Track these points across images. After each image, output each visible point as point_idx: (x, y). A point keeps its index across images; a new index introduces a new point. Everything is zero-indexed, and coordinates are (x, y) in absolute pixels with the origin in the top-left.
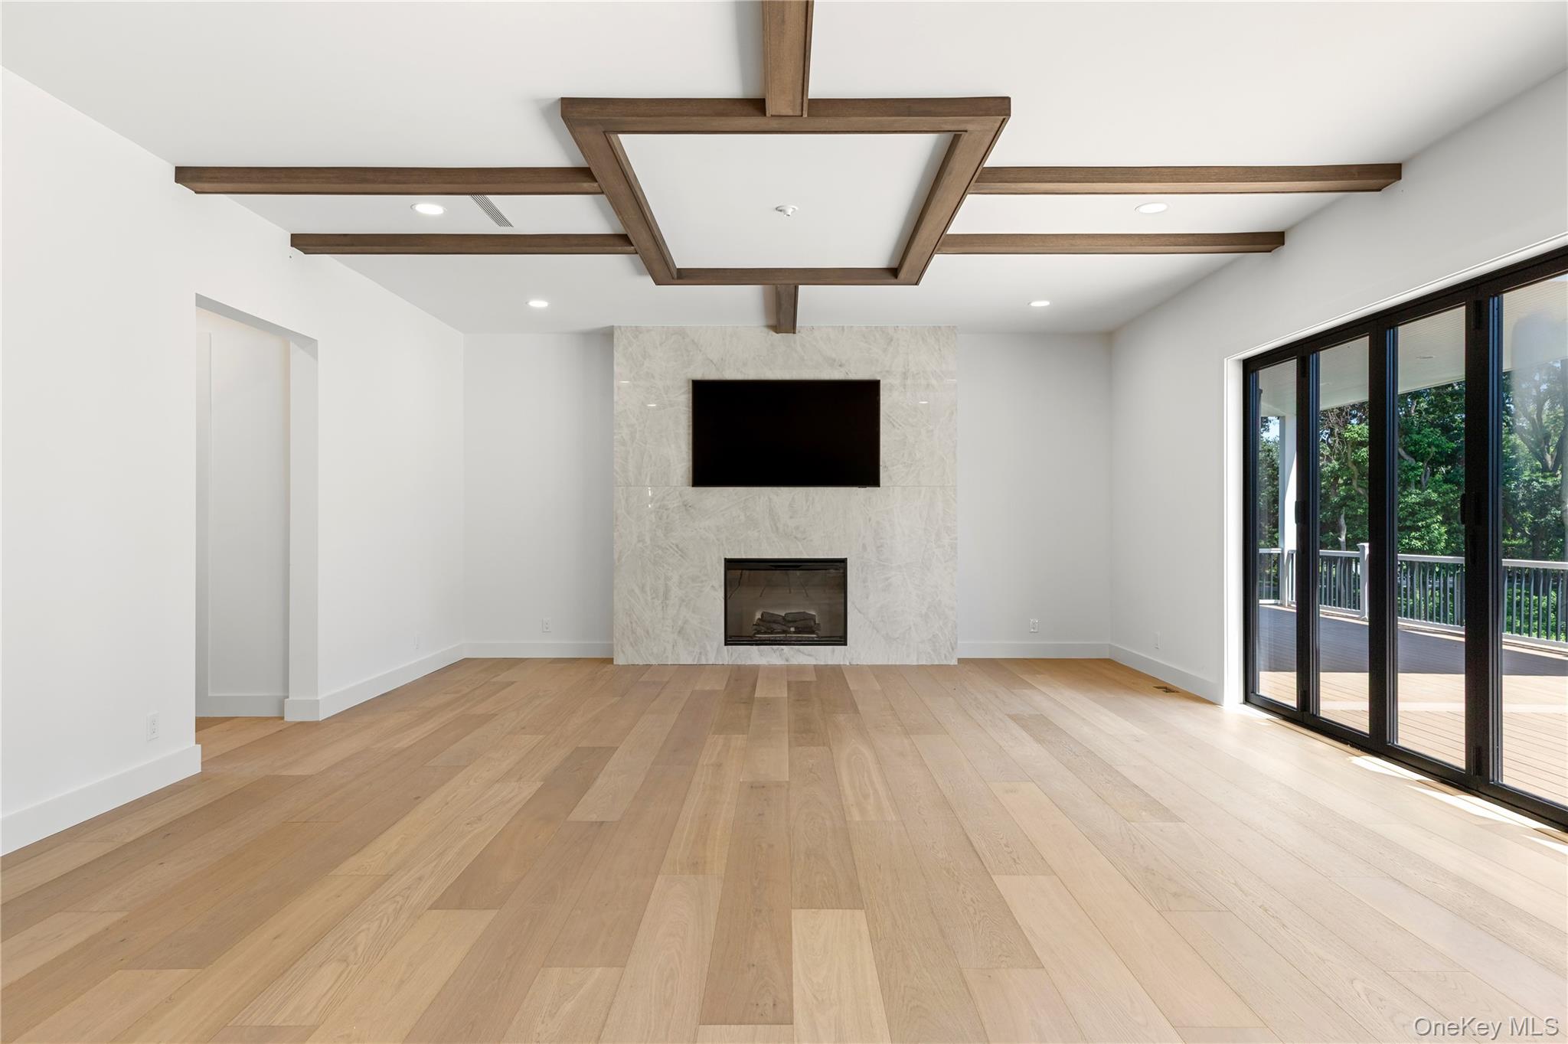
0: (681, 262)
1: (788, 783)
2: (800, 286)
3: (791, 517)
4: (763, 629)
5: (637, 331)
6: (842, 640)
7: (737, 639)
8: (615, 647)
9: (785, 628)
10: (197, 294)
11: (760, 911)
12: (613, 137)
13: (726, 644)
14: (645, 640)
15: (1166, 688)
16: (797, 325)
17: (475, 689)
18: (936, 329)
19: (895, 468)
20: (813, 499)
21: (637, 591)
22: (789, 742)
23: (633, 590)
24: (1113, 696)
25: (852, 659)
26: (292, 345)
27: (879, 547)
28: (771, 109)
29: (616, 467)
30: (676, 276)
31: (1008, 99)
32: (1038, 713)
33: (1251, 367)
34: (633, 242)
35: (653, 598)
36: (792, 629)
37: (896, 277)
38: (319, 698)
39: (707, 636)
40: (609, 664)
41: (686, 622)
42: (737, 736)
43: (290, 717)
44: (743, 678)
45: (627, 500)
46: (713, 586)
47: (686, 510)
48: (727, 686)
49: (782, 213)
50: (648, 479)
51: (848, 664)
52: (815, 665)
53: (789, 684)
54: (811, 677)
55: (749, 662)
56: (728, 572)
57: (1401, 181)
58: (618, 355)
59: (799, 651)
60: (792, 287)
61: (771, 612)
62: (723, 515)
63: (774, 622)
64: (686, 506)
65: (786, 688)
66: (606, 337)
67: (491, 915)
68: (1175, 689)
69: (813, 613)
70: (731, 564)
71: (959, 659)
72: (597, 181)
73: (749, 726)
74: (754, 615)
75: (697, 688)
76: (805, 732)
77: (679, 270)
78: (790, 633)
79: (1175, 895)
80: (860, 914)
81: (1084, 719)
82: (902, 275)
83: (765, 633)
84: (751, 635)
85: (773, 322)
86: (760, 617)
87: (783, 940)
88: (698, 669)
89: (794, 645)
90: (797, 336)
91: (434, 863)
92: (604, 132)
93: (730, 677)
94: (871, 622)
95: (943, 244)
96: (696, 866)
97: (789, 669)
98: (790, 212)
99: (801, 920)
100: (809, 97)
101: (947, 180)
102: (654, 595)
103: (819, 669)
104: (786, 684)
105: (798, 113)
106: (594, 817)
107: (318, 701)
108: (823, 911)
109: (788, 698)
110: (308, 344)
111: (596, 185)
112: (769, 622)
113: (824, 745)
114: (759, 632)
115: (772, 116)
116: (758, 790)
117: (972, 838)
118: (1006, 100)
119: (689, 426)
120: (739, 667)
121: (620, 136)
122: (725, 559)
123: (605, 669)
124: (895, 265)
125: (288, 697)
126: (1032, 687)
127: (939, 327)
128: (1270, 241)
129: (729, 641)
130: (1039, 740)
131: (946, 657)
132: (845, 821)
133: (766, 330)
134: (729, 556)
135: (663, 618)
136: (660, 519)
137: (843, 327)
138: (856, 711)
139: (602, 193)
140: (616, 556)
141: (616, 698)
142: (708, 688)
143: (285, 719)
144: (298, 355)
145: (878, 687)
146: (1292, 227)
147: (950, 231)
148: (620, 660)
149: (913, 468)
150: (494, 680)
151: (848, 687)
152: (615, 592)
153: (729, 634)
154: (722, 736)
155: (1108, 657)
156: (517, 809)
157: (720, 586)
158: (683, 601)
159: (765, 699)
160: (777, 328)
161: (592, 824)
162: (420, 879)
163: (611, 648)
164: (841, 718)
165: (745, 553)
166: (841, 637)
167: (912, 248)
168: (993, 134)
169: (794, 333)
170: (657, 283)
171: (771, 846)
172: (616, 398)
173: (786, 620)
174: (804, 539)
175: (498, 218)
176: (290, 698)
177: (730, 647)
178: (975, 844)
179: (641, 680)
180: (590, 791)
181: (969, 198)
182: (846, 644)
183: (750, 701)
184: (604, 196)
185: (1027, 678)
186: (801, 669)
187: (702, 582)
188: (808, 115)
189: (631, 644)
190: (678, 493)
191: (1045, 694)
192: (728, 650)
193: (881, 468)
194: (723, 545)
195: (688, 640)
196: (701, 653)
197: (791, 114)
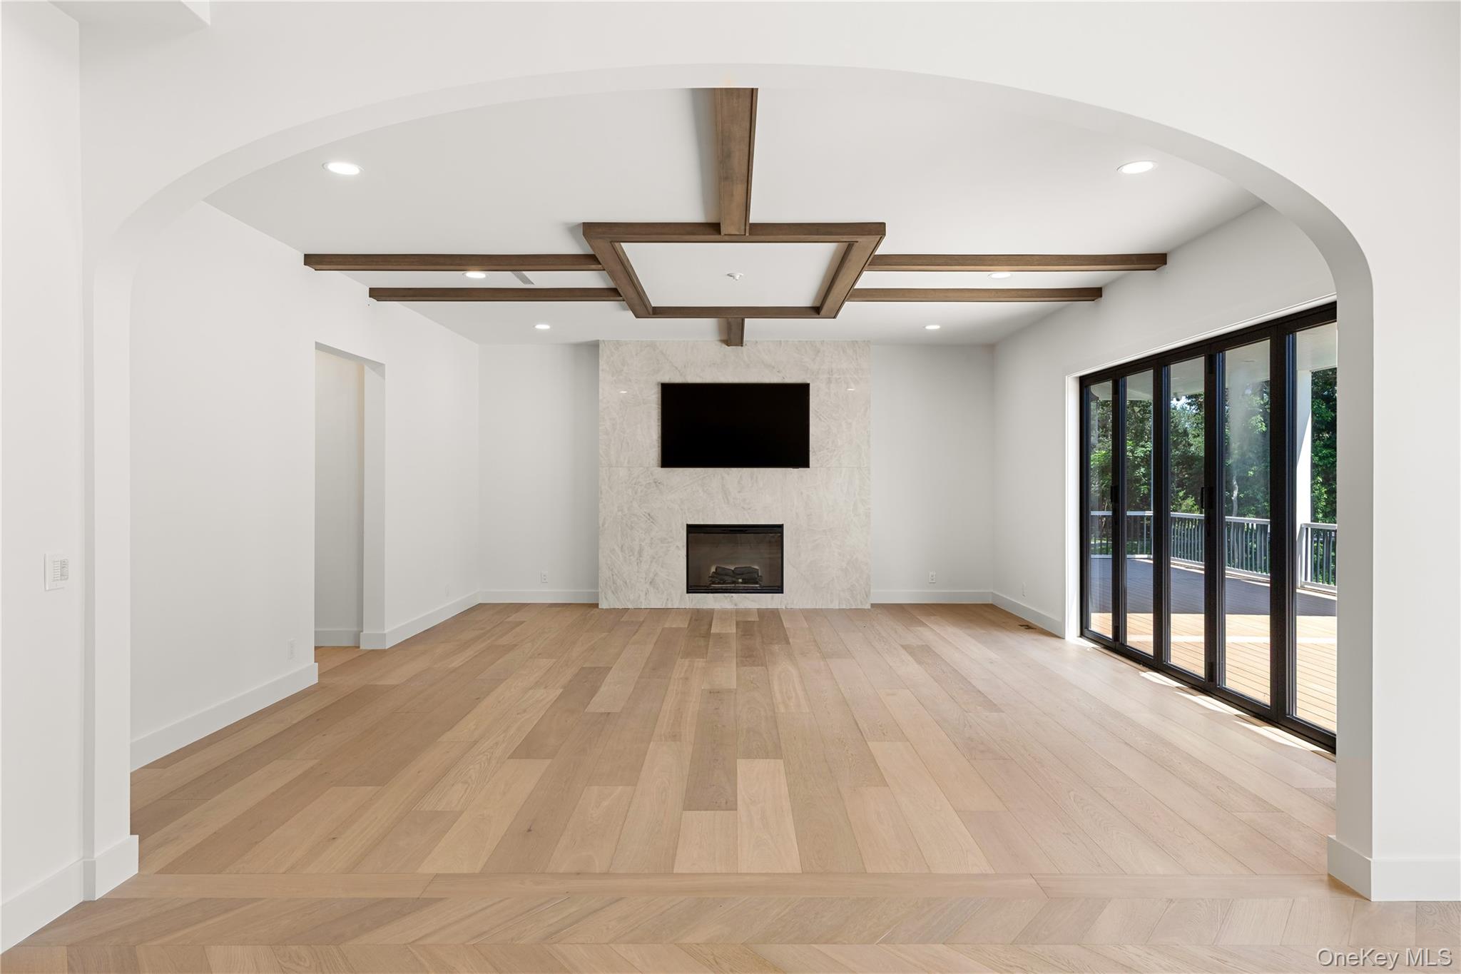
0: (655, 301)
1: (736, 690)
2: (746, 319)
3: (739, 492)
4: (717, 580)
5: (618, 344)
6: (779, 589)
7: (696, 588)
8: (600, 594)
9: (734, 579)
10: (316, 343)
11: (717, 760)
12: (617, 244)
13: (688, 592)
14: (624, 588)
15: (1027, 626)
16: (744, 339)
17: (494, 627)
18: (854, 343)
19: (822, 452)
20: (757, 478)
21: (617, 549)
22: (737, 663)
23: (614, 550)
24: (984, 632)
25: (788, 604)
26: (366, 368)
27: (808, 515)
28: (724, 230)
29: (601, 452)
30: (651, 313)
31: (884, 224)
32: (924, 644)
33: (1085, 383)
34: (622, 294)
35: (630, 556)
36: (740, 580)
37: (819, 314)
38: (386, 631)
39: (673, 586)
40: (594, 608)
41: (656, 575)
42: (698, 660)
43: (365, 646)
44: (701, 619)
45: (609, 479)
46: (677, 547)
47: (657, 486)
48: (689, 624)
49: (732, 278)
50: (626, 461)
51: (784, 607)
52: (758, 609)
53: (737, 624)
54: (755, 618)
55: (705, 607)
56: (690, 535)
57: (1167, 266)
58: (603, 364)
59: (745, 597)
60: (740, 320)
61: (724, 567)
62: (685, 490)
63: (726, 575)
64: (656, 482)
65: (735, 626)
66: (594, 347)
67: (548, 762)
68: (1033, 626)
69: (757, 567)
70: (692, 529)
71: (872, 604)
72: (600, 264)
73: (707, 653)
74: (709, 569)
75: (666, 626)
76: (749, 656)
77: (654, 308)
78: (738, 583)
79: (982, 752)
80: (781, 762)
81: (957, 648)
82: (823, 312)
83: (719, 583)
84: (707, 585)
85: (725, 338)
86: (714, 570)
87: (732, 774)
88: (665, 612)
89: (742, 593)
90: (744, 349)
91: (503, 735)
92: (611, 242)
93: (691, 618)
94: (802, 575)
95: (851, 296)
96: (675, 737)
97: (738, 612)
98: (737, 277)
99: (742, 765)
100: (751, 222)
101: (848, 264)
102: (631, 554)
103: (761, 613)
104: (735, 623)
105: (743, 233)
106: (603, 710)
107: (385, 634)
108: (757, 760)
109: (737, 633)
110: (378, 367)
111: (600, 266)
112: (722, 575)
113: (762, 665)
114: (714, 583)
115: (725, 235)
116: (715, 694)
117: (858, 722)
118: (883, 224)
119: (658, 419)
120: (698, 611)
121: (622, 244)
122: (687, 525)
123: (592, 612)
124: (818, 304)
125: (362, 631)
126: (924, 625)
127: (857, 342)
128: (1093, 294)
129: (690, 589)
130: (919, 662)
131: (861, 602)
132: (774, 713)
133: (720, 343)
134: (690, 523)
135: (638, 572)
136: (636, 493)
137: (780, 341)
138: (788, 643)
139: (604, 270)
140: (601, 523)
141: (604, 634)
142: (674, 626)
143: (361, 648)
144: (370, 375)
145: (805, 625)
146: (1106, 285)
147: (857, 286)
148: (604, 605)
149: (835, 453)
150: (508, 620)
151: (783, 626)
152: (600, 551)
153: (690, 584)
154: (688, 660)
155: (990, 603)
156: (548, 706)
157: (683, 546)
158: (654, 558)
159: (719, 634)
160: (728, 342)
161: (602, 714)
162: (497, 744)
163: (597, 595)
164: (776, 648)
165: (703, 519)
166: (779, 587)
167: (829, 297)
168: (876, 243)
169: (742, 346)
170: (637, 316)
171: (724, 726)
172: (601, 398)
173: (735, 573)
174: (750, 509)
175: (527, 281)
176: (364, 632)
177: (691, 594)
178: (859, 725)
179: (622, 620)
180: (597, 695)
181: (865, 273)
182: (782, 593)
183: (708, 635)
184: (605, 272)
185: (923, 619)
186: (747, 612)
187: (668, 542)
188: (750, 234)
189: (612, 592)
190: (649, 473)
191: (934, 630)
192: (689, 597)
193: (811, 453)
194: (685, 513)
195: (658, 589)
196: (668, 600)
197: (738, 233)
